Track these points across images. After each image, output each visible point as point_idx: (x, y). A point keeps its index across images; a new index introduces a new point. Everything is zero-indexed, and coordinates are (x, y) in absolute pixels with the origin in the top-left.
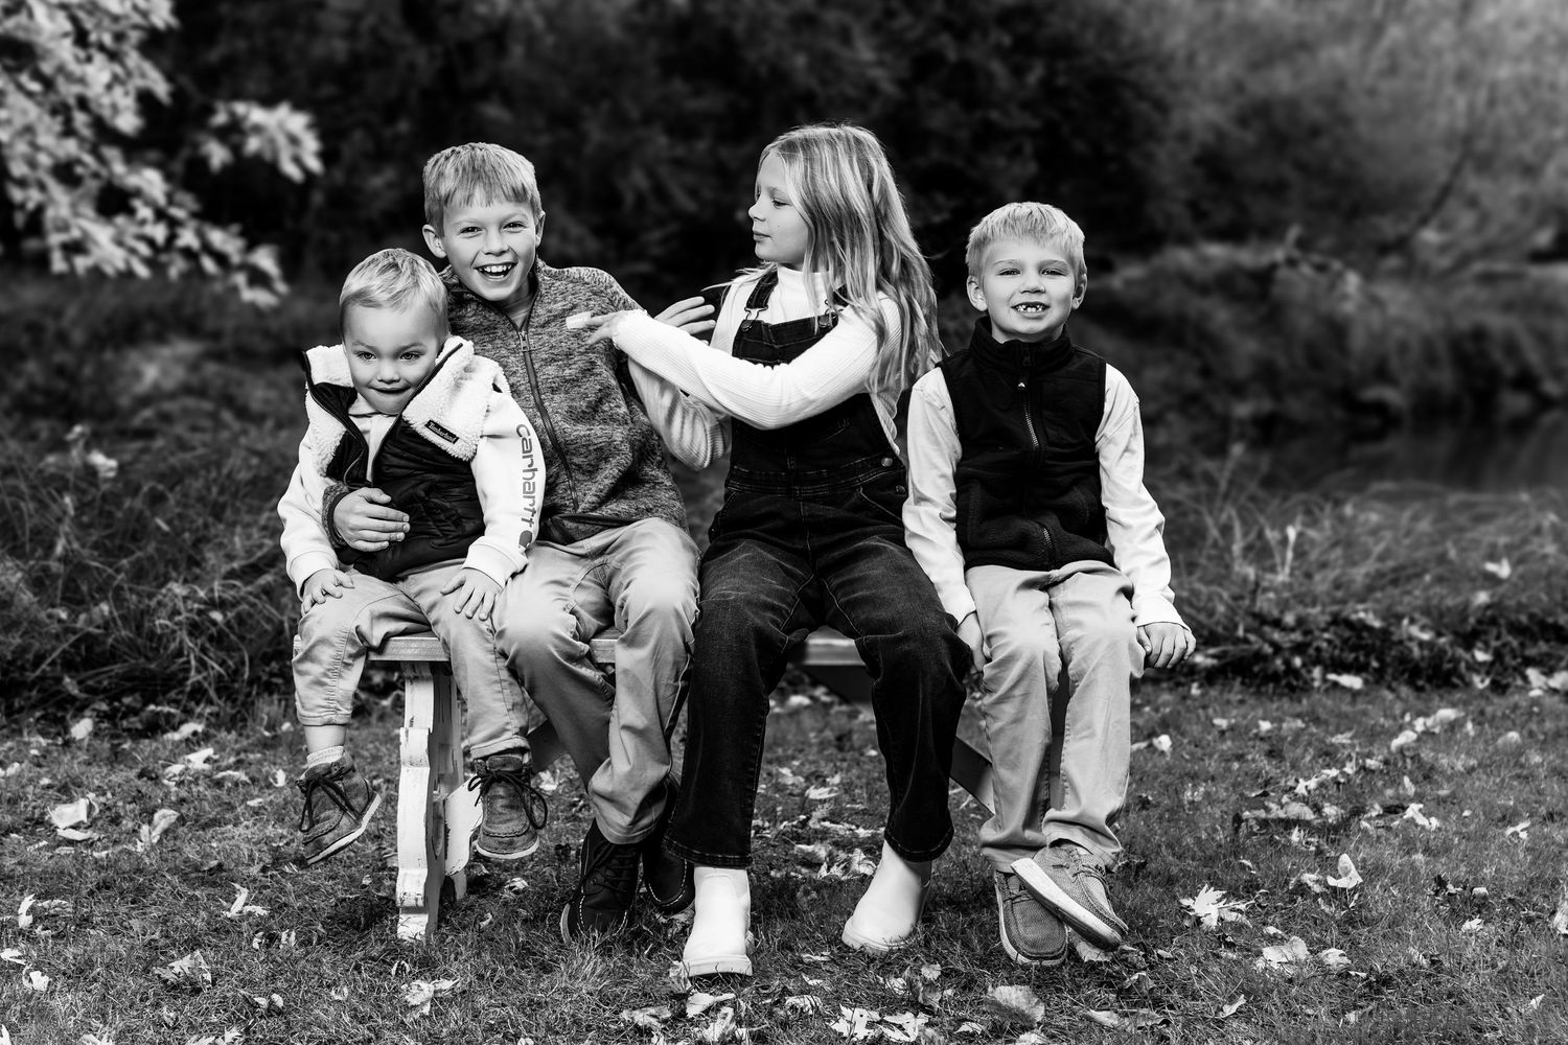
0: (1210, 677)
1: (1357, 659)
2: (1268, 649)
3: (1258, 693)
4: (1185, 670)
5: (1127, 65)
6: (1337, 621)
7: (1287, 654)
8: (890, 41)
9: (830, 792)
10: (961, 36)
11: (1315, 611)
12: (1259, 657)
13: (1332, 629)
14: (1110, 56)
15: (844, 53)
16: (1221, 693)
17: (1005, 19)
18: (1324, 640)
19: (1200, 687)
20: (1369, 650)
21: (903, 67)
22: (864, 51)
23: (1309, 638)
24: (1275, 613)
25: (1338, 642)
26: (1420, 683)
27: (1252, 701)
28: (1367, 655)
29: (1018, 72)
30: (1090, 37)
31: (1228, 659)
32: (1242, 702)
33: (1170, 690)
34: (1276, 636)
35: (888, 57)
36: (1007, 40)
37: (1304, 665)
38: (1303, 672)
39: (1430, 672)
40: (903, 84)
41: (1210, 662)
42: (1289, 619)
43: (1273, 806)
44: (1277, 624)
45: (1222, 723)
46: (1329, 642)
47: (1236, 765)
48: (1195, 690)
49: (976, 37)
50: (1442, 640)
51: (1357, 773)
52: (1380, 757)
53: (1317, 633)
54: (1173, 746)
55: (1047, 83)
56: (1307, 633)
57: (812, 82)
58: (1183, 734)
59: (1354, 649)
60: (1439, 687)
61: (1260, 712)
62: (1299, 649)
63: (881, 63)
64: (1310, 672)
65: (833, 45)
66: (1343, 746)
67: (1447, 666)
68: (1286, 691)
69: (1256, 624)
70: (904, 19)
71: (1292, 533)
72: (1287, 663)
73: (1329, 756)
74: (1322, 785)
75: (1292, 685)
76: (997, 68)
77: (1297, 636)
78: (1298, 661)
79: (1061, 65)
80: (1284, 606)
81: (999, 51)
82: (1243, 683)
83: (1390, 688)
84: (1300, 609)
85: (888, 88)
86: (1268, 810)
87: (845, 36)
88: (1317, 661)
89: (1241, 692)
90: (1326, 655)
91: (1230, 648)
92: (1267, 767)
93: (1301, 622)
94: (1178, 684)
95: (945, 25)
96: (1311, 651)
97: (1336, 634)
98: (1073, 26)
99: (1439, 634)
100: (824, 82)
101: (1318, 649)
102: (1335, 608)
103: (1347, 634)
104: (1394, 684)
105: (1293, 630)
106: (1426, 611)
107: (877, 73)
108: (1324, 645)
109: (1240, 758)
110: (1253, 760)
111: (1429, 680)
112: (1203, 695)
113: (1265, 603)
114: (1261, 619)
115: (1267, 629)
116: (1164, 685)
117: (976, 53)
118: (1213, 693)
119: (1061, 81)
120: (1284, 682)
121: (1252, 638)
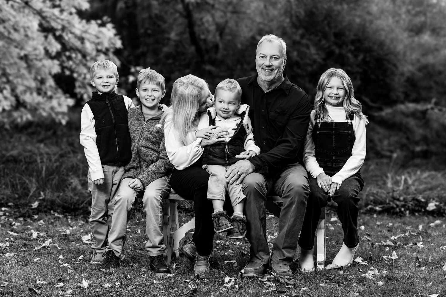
0: (379, 213)
1: (418, 209)
2: (395, 206)
3: (391, 217)
4: (374, 211)
5: (386, 55)
6: (414, 199)
7: (400, 207)
8: (320, 48)
9: (274, 237)
10: (340, 47)
11: (409, 197)
12: (393, 208)
13: (413, 201)
14: (381, 53)
15: (308, 51)
16: (382, 217)
17: (353, 42)
18: (410, 204)
19: (377, 215)
20: (422, 207)
21: (323, 56)
22: (313, 50)
23: (406, 203)
24: (398, 197)
25: (414, 205)
26: (435, 215)
27: (389, 218)
28: (421, 208)
29: (356, 56)
30: (376, 47)
31: (384, 208)
32: (387, 219)
33: (369, 216)
34: (398, 203)
35: (320, 52)
36: (353, 48)
37: (405, 210)
38: (404, 212)
39: (437, 212)
40: (324, 60)
41: (380, 209)
42: (402, 198)
43: (383, 242)
44: (398, 200)
45: (378, 223)
46: (412, 205)
47: (379, 233)
48: (375, 216)
49: (344, 47)
50: (442, 205)
51: (409, 235)
52: (417, 232)
53: (409, 202)
54: (365, 228)
55: (364, 59)
56: (406, 202)
57: (298, 59)
58: (368, 226)
59: (418, 206)
60: (439, 216)
61: (390, 221)
62: (403, 206)
63: (318, 54)
64: (406, 212)
65: (304, 49)
66: (409, 229)
67: (442, 211)
68: (399, 217)
69: (392, 199)
70: (324, 42)
71: (403, 177)
72: (400, 210)
73: (404, 231)
74: (399, 238)
75: (401, 215)
76: (350, 55)
77: (403, 203)
78: (403, 209)
79: (368, 55)
80: (400, 195)
81: (350, 51)
82: (388, 214)
83: (427, 217)
84: (405, 196)
85: (319, 60)
86: (382, 243)
87: (308, 47)
88: (408, 209)
89: (387, 217)
90: (410, 208)
91: (385, 205)
92: (387, 233)
93: (405, 200)
94: (371, 214)
95: (336, 44)
96: (407, 207)
97: (414, 203)
98: (371, 45)
99: (441, 203)
100: (302, 59)
101: (409, 206)
102: (413, 196)
103: (416, 202)
104: (428, 216)
105: (402, 201)
106: (438, 197)
107: (316, 57)
108: (410, 205)
109: (381, 231)
110: (384, 232)
111: (437, 215)
112: (377, 217)
113: (396, 195)
114: (394, 199)
115: (395, 201)
116: (367, 215)
117: (344, 52)
118: (380, 217)
119: (368, 59)
120: (399, 214)
121: (391, 203)
